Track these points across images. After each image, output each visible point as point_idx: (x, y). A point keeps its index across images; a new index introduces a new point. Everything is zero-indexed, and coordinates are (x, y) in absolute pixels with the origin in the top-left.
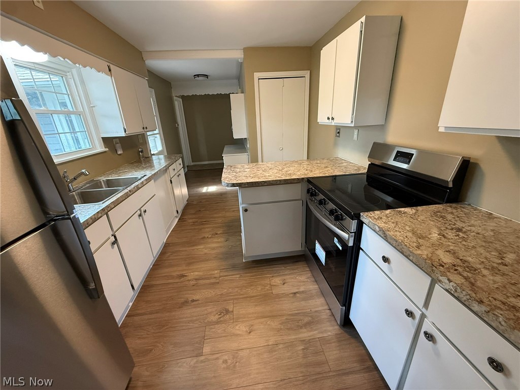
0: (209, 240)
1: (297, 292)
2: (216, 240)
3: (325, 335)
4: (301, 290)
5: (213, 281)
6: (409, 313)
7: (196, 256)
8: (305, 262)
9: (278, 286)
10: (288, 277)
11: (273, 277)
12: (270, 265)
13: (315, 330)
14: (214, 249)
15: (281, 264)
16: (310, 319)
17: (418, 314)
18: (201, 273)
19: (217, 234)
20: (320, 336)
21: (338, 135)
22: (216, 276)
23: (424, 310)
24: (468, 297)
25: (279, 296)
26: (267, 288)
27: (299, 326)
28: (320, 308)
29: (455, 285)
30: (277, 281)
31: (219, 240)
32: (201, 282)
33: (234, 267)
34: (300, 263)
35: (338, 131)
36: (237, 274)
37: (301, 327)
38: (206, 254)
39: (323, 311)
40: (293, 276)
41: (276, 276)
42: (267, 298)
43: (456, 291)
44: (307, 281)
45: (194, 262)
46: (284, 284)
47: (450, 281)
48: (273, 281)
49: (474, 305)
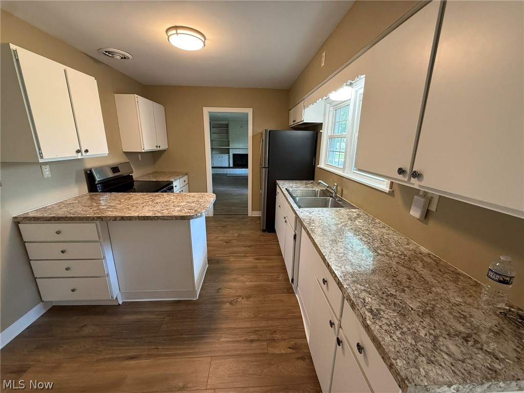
0: (240, 292)
2: (233, 291)
5: (235, 255)
7: (252, 274)
18: (244, 259)
19: (231, 303)
22: (232, 257)
31: (228, 291)
32: (242, 255)
38: (242, 275)
45: (252, 268)
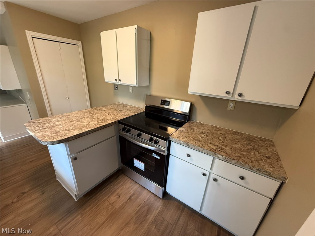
1: (130, 197)
2: (27, 200)
3: (159, 209)
4: (132, 193)
6: (204, 175)
8: (122, 174)
9: (116, 201)
10: (118, 190)
11: (109, 197)
12: (100, 191)
13: (154, 210)
14: (31, 210)
15: (108, 185)
16: (147, 206)
17: (207, 173)
19: (24, 193)
20: (158, 212)
21: (117, 89)
23: (210, 171)
24: (230, 159)
25: (122, 208)
26: (110, 208)
27: (145, 216)
28: (148, 197)
29: (225, 157)
30: (113, 198)
31: (33, 197)
33: (69, 212)
34: (120, 176)
35: (116, 86)
36: (77, 216)
37: (146, 216)
39: (150, 197)
40: (121, 188)
41: (111, 195)
42: (114, 215)
43: (225, 159)
44: (132, 185)
46: (119, 197)
47: (222, 156)
48: (111, 200)
49: (233, 161)
